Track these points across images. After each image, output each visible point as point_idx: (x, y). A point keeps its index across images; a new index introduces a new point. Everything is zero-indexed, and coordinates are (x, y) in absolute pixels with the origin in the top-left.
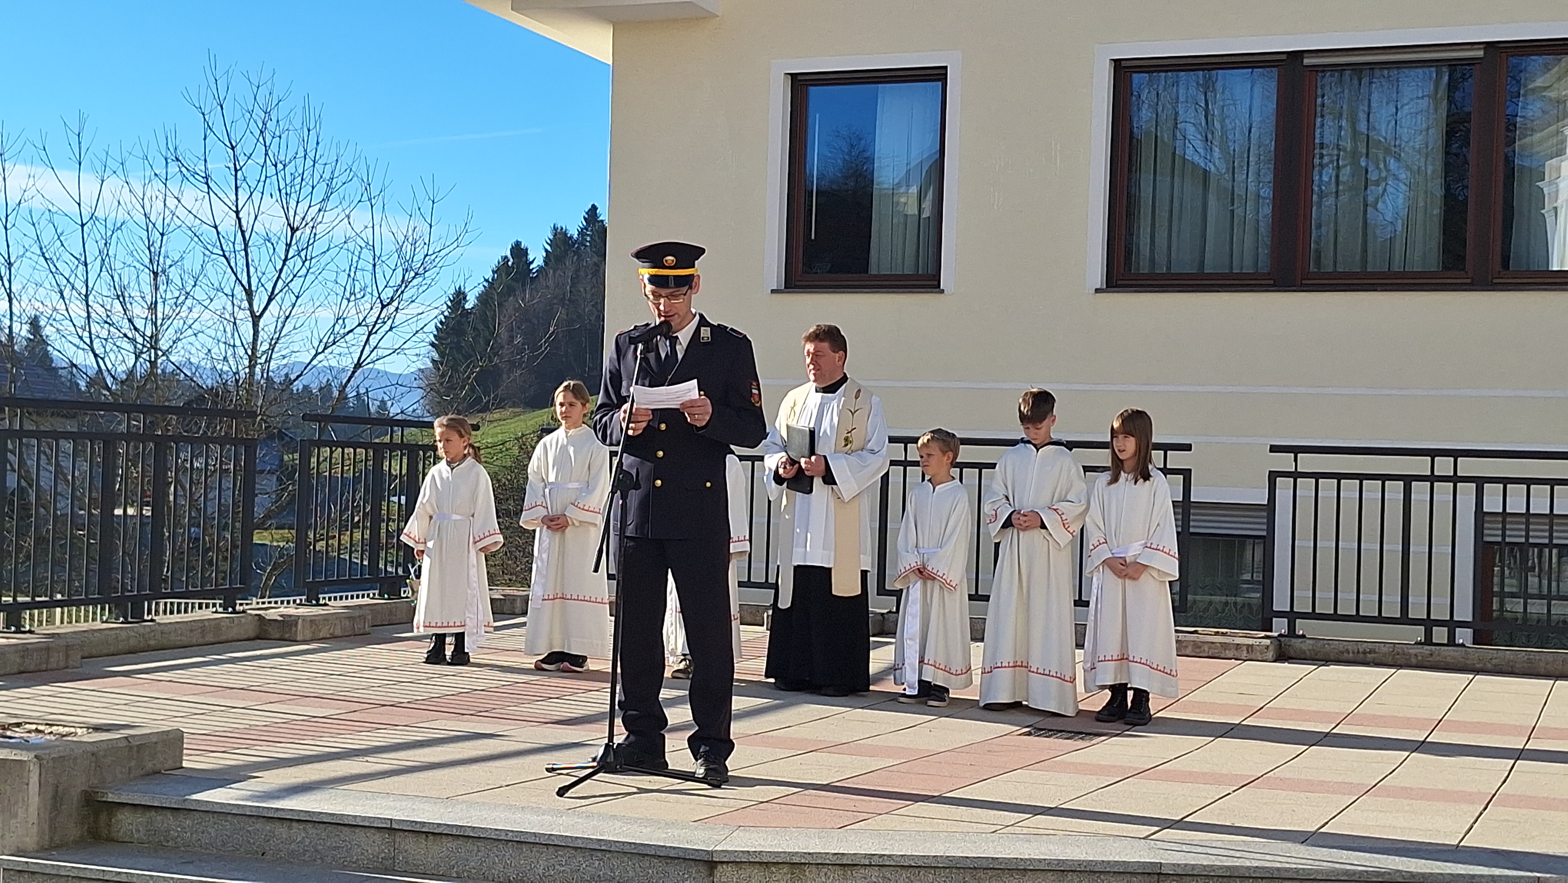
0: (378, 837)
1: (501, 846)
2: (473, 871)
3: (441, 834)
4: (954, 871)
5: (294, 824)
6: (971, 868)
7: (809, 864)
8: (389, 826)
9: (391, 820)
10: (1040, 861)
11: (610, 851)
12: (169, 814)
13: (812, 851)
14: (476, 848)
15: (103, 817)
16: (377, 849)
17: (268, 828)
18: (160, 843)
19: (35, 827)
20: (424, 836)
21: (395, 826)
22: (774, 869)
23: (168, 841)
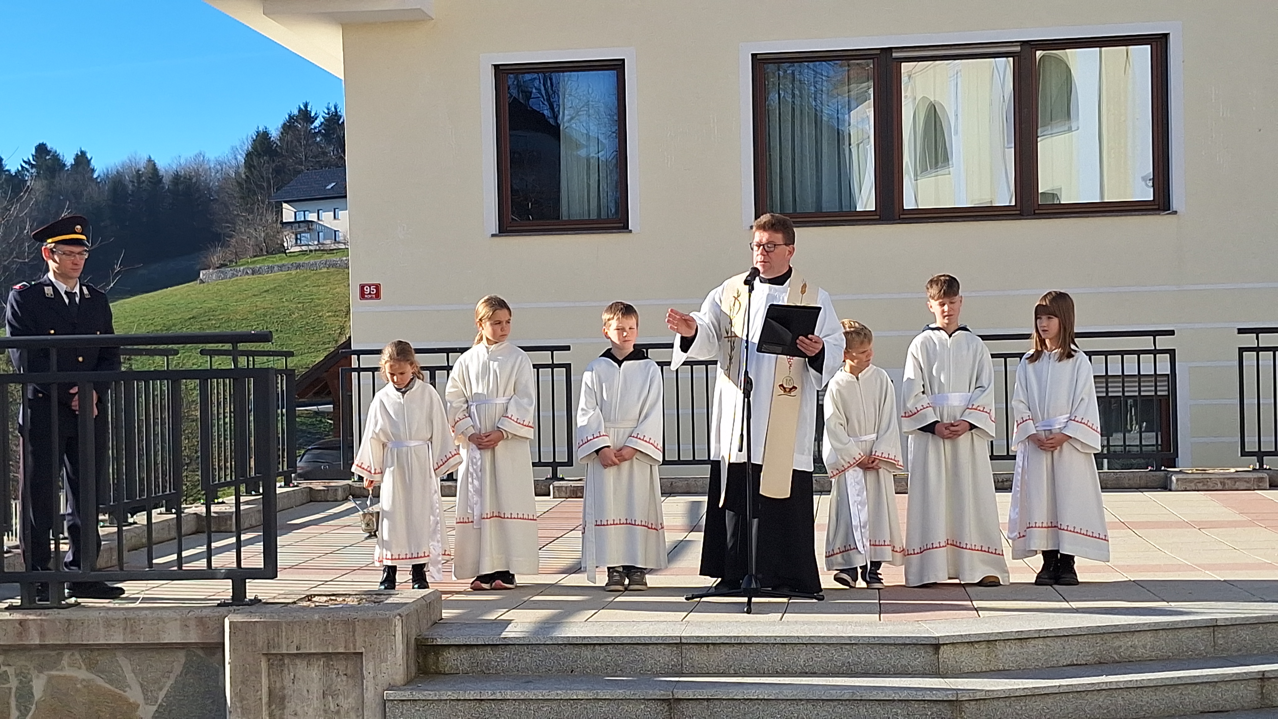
0: (668, 650)
1: (769, 648)
2: (747, 668)
3: (723, 643)
4: (1090, 636)
5: (597, 647)
6: (1100, 634)
7: (1000, 640)
8: (679, 641)
9: (681, 637)
10: (1144, 624)
11: (856, 644)
12: (489, 649)
13: (1001, 631)
14: (748, 652)
15: (431, 658)
16: (667, 659)
17: (575, 652)
18: (482, 671)
19: (401, 668)
20: (705, 647)
21: (684, 641)
22: (976, 646)
23: (489, 670)
